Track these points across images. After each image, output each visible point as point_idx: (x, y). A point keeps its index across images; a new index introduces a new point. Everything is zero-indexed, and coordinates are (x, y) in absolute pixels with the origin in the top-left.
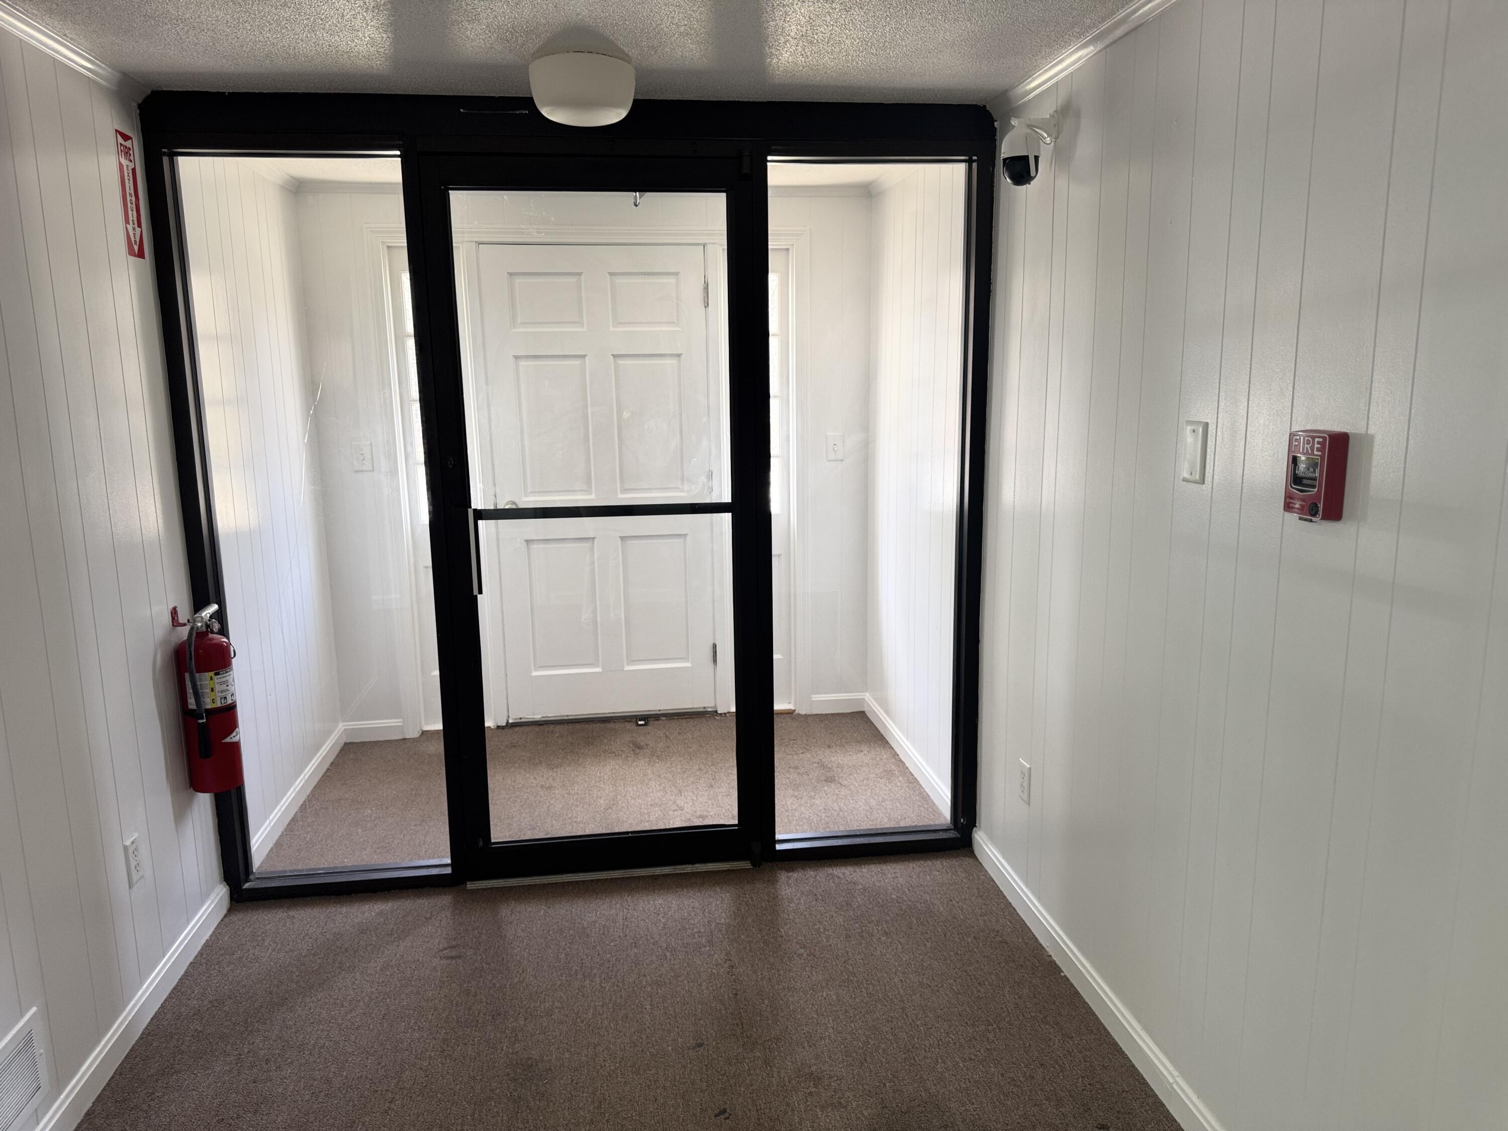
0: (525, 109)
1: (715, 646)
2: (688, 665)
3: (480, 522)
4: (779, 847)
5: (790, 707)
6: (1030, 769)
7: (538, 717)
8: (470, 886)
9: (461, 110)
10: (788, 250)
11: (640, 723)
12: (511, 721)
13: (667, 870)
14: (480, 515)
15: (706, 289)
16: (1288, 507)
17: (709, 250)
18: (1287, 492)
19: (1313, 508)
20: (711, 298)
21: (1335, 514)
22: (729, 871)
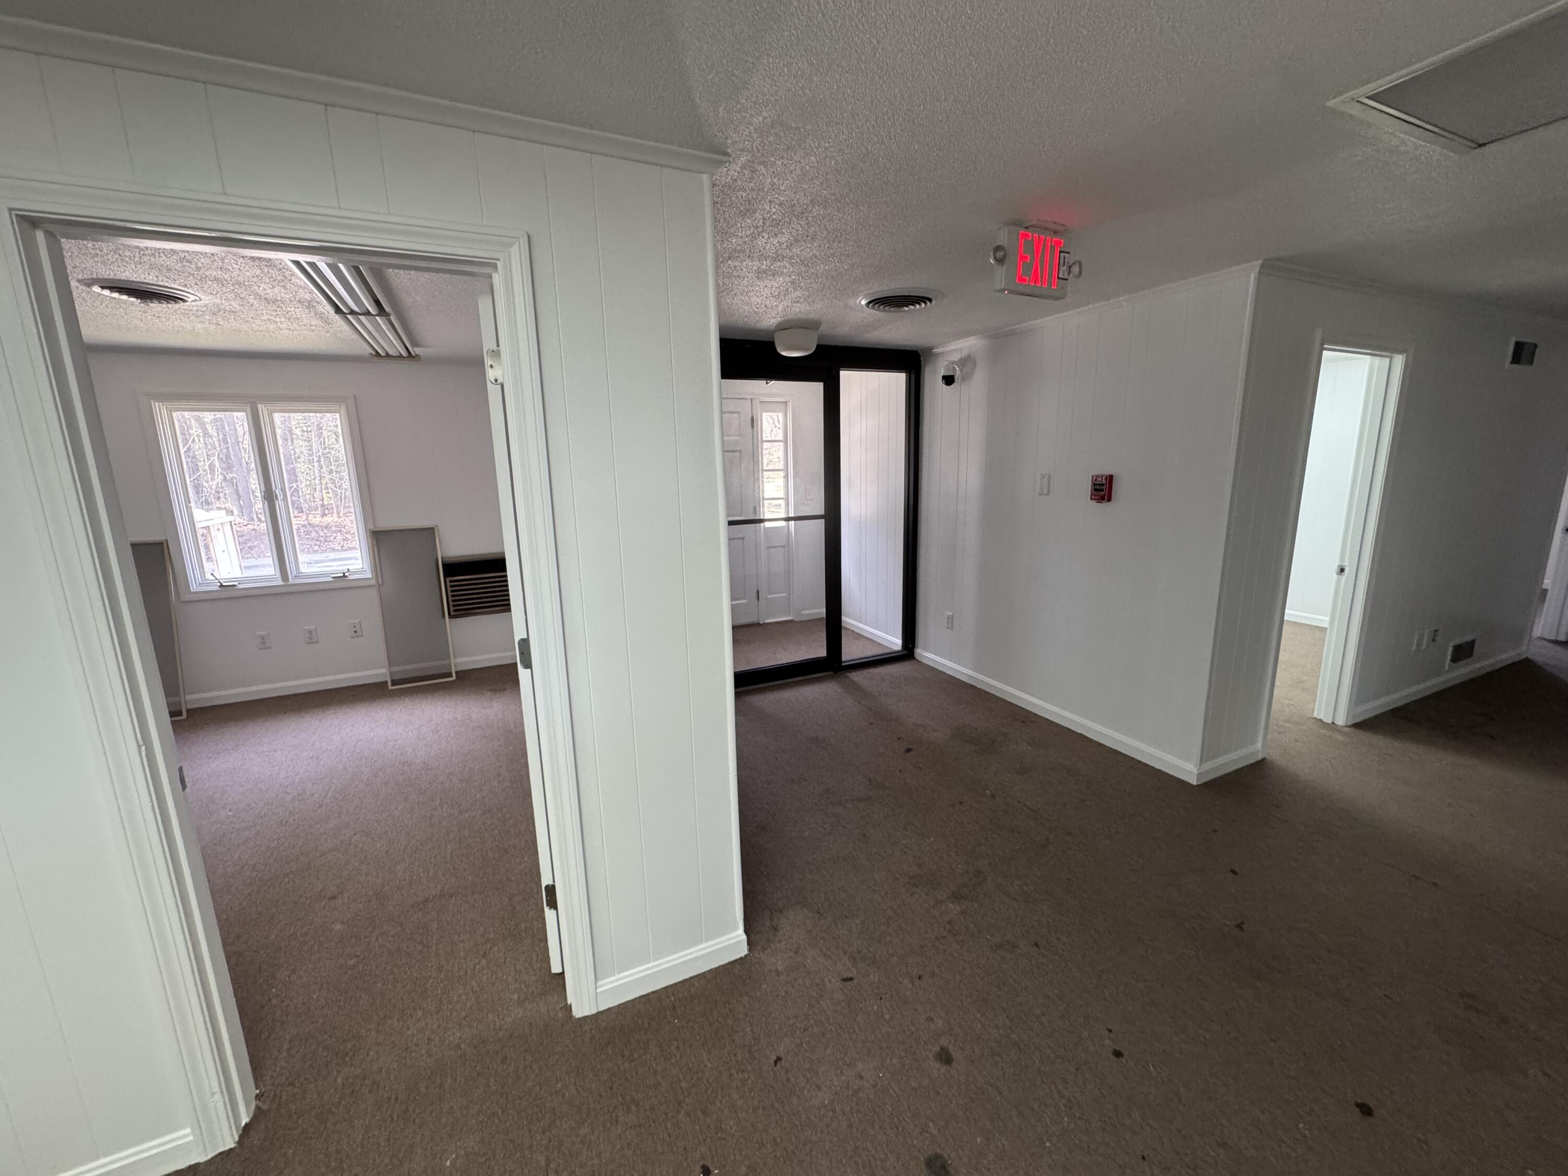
1: (758, 592)
2: (745, 601)
4: (843, 664)
5: (792, 618)
6: (952, 615)
10: (786, 402)
13: (801, 678)
15: (752, 419)
16: (1091, 499)
17: (754, 401)
18: (1092, 494)
19: (1103, 499)
20: (755, 424)
21: (1109, 500)
22: (826, 676)
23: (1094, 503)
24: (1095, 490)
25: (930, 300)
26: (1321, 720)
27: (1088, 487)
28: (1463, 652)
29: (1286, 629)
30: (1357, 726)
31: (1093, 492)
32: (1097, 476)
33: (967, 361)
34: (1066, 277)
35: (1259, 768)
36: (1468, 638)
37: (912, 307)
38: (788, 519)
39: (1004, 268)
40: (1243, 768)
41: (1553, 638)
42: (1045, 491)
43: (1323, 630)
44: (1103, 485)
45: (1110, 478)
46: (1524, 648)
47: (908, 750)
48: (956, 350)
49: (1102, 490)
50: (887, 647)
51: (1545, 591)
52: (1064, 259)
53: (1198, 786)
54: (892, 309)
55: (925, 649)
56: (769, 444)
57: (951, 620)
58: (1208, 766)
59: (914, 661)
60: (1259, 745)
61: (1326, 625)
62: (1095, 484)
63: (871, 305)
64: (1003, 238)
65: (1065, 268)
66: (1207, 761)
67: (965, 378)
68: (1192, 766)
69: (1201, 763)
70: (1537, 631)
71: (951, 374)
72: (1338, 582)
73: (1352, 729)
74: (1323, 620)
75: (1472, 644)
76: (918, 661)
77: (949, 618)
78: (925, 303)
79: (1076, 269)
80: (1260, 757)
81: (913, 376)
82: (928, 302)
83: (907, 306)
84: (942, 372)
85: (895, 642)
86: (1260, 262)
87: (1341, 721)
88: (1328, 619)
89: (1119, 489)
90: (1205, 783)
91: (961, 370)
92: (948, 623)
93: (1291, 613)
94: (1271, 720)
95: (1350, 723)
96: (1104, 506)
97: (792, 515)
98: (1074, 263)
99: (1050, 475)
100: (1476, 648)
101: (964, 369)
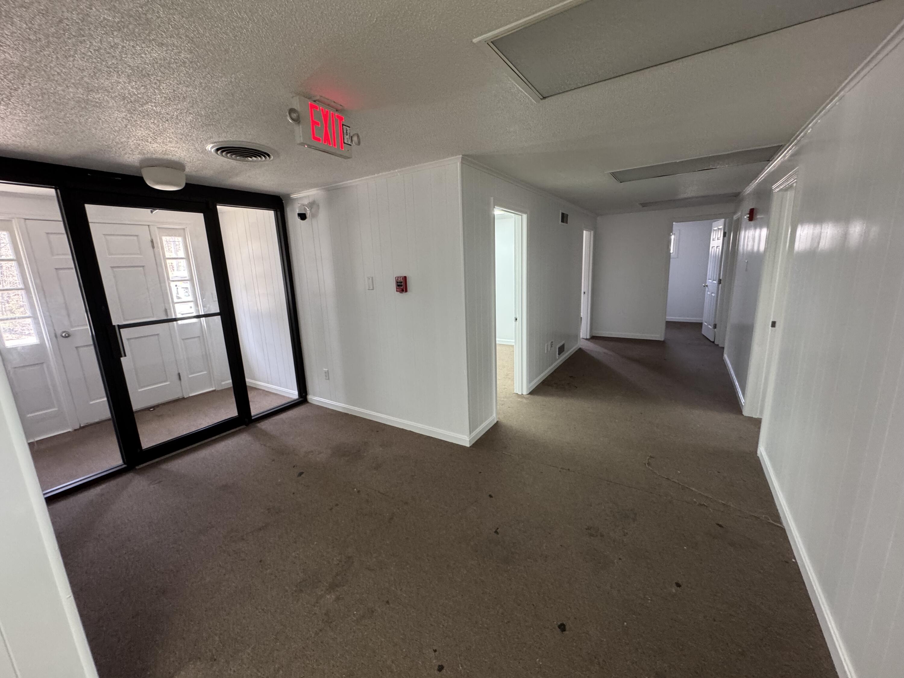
0: (119, 177)
1: (179, 374)
2: (168, 383)
3: (121, 330)
4: (253, 418)
5: (214, 389)
6: (328, 371)
7: (97, 420)
8: (137, 467)
9: (89, 174)
10: (184, 229)
11: (151, 410)
12: (82, 426)
13: (217, 437)
14: (121, 327)
15: (152, 241)
16: (397, 291)
17: (151, 227)
18: (397, 288)
19: (403, 291)
20: (155, 245)
21: (406, 291)
22: (240, 430)
23: (398, 293)
24: (398, 286)
25: (269, 155)
26: (517, 394)
27: (393, 285)
28: (561, 350)
29: (498, 348)
30: (532, 393)
31: (398, 287)
32: (398, 277)
33: (312, 204)
34: (349, 143)
35: (496, 427)
36: (561, 344)
37: (254, 158)
38: (198, 317)
39: (301, 126)
40: (489, 430)
41: (585, 338)
42: (371, 288)
43: (513, 346)
44: (402, 282)
45: (405, 278)
46: (579, 343)
47: (301, 474)
48: (305, 197)
49: (402, 286)
50: (289, 398)
51: (581, 318)
52: (347, 130)
53: (470, 447)
54: (238, 158)
55: (314, 395)
56: (174, 261)
57: (327, 373)
58: (474, 433)
59: (308, 404)
60: (494, 415)
61: (513, 344)
62: (397, 282)
63: (219, 152)
64: (296, 104)
65: (348, 137)
66: (473, 431)
67: (314, 216)
68: (466, 437)
69: (470, 434)
70: (581, 337)
71: (304, 212)
72: (515, 325)
73: (529, 396)
74: (512, 342)
75: (563, 346)
76: (310, 403)
77: (325, 372)
78: (265, 156)
79: (355, 139)
80: (495, 422)
81: (279, 213)
82: (268, 157)
83: (251, 158)
84: (298, 211)
85: (294, 394)
86: (461, 156)
87: (525, 392)
88: (514, 341)
89: (411, 284)
90: (473, 444)
91: (310, 210)
92: (326, 376)
93: (499, 340)
94: (498, 399)
95: (528, 393)
96: (404, 294)
97: (202, 313)
98: (353, 135)
99: (372, 278)
100: (565, 347)
101: (312, 210)
